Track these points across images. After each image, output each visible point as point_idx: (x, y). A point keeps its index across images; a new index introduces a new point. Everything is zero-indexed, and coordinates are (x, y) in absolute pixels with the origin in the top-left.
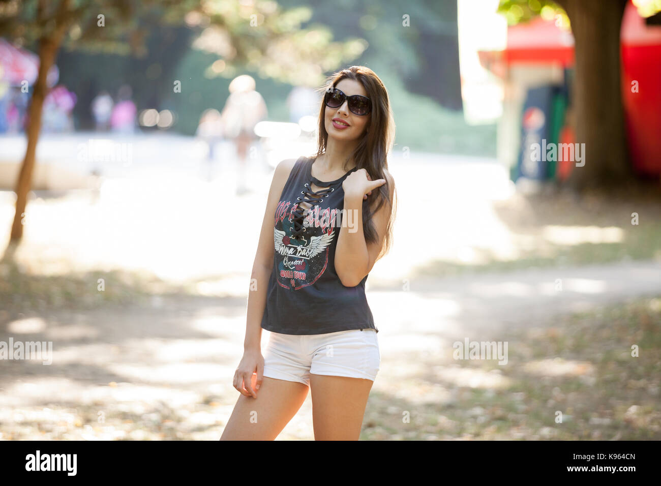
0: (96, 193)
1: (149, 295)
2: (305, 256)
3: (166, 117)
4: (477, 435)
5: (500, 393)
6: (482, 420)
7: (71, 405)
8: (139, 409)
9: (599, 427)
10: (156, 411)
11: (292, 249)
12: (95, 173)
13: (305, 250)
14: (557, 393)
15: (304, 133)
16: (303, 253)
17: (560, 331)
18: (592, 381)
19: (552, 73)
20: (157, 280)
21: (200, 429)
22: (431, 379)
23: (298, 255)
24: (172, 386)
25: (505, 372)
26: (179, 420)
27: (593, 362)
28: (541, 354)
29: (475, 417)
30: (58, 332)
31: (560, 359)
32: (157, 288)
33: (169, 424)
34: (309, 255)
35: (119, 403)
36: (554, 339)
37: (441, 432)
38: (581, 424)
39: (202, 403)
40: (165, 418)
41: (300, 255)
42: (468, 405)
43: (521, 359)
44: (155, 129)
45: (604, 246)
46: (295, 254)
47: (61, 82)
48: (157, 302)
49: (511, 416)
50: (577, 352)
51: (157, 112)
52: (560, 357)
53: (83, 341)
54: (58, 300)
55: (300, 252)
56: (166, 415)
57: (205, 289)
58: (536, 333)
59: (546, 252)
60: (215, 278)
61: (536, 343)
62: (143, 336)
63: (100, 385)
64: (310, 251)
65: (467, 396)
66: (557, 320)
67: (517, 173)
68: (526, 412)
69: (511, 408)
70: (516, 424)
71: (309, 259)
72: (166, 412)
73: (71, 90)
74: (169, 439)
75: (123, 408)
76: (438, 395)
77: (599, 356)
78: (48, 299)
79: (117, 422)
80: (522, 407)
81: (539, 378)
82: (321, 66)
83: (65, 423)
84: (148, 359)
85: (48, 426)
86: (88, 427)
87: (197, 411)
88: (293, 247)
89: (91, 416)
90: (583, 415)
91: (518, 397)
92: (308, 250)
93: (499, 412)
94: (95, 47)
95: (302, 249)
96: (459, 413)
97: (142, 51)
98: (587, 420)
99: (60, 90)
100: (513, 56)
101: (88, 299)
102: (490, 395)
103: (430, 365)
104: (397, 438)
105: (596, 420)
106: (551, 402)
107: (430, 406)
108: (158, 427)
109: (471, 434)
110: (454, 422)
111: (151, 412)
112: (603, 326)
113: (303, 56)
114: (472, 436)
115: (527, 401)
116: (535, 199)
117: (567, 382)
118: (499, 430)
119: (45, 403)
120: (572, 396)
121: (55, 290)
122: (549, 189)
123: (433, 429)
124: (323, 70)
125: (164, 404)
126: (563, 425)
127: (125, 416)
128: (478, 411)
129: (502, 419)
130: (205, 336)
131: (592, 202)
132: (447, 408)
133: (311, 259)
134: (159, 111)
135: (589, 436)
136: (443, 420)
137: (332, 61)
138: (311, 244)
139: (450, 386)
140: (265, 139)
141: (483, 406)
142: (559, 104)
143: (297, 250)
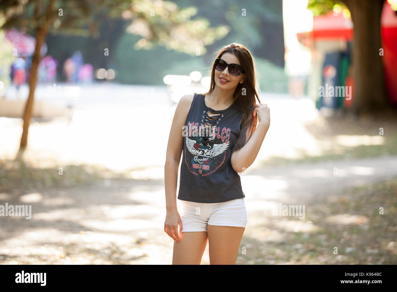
0: (70, 119)
1: (102, 179)
2: (209, 156)
3: (111, 73)
4: (298, 260)
5: (312, 235)
6: (301, 251)
7: (58, 245)
8: (97, 247)
9: (371, 254)
10: (109, 248)
11: (201, 151)
12: (70, 107)
13: (209, 152)
14: (345, 234)
15: (193, 82)
16: (208, 154)
17: (347, 198)
18: (366, 227)
19: (340, 44)
20: (107, 170)
21: (134, 259)
22: (271, 227)
23: (205, 155)
24: (117, 233)
25: (315, 223)
26: (122, 253)
27: (367, 216)
28: (335, 212)
29: (297, 250)
30: (49, 202)
31: (347, 215)
32: (107, 175)
33: (116, 256)
34: (212, 155)
35: (86, 243)
36: (343, 203)
37: (277, 259)
38: (360, 253)
39: (135, 243)
40: (114, 252)
41: (206, 155)
42: (293, 242)
43: (324, 215)
44: (104, 80)
45: (372, 147)
46: (203, 154)
47: (48, 54)
48: (107, 184)
49: (319, 249)
50: (357, 210)
51: (105, 70)
52: (347, 213)
53: (64, 207)
54: (49, 183)
55: (206, 153)
56: (114, 250)
57: (136, 175)
58: (333, 199)
59: (338, 151)
60: (142, 169)
61: (333, 205)
62: (99, 204)
63: (75, 233)
64: (213, 153)
65: (292, 237)
66: (345, 191)
67: (320, 104)
68: (327, 247)
69: (318, 244)
70: (321, 253)
71: (212, 157)
72: (114, 248)
73: (55, 58)
74: (116, 264)
75: (89, 246)
76: (275, 236)
77: (371, 212)
78: (43, 182)
79: (85, 254)
80: (325, 243)
81: (335, 225)
82: (203, 42)
83: (54, 255)
84: (103, 217)
85: (45, 258)
86: (68, 258)
87: (132, 248)
88: (202, 150)
89: (70, 251)
90: (362, 248)
91: (323, 237)
92: (212, 152)
93: (312, 247)
94: (69, 32)
95: (208, 152)
96: (287, 247)
97: (97, 35)
98: (364, 250)
99: (48, 58)
100: (317, 35)
101: (67, 182)
102: (306, 236)
103: (271, 218)
104: (251, 263)
105: (369, 251)
106: (342, 241)
107: (270, 243)
108: (110, 258)
109: (295, 260)
110: (285, 252)
111: (105, 249)
112: (372, 195)
113: (192, 36)
114: (296, 261)
115: (328, 240)
116: (331, 120)
117: (352, 228)
118: (312, 257)
119: (42, 244)
120: (355, 237)
121: (47, 177)
122: (339, 114)
123: (273, 257)
124: (204, 44)
125: (113, 244)
126: (350, 254)
127: (90, 251)
128: (299, 246)
129: (313, 250)
130: (136, 203)
131: (365, 121)
132: (281, 244)
133: (213, 157)
134: (107, 69)
135: (365, 260)
136: (278, 252)
137: (209, 39)
138: (213, 148)
139: (282, 231)
140: (170, 86)
141: (302, 243)
142: (345, 63)
143: (204, 152)
